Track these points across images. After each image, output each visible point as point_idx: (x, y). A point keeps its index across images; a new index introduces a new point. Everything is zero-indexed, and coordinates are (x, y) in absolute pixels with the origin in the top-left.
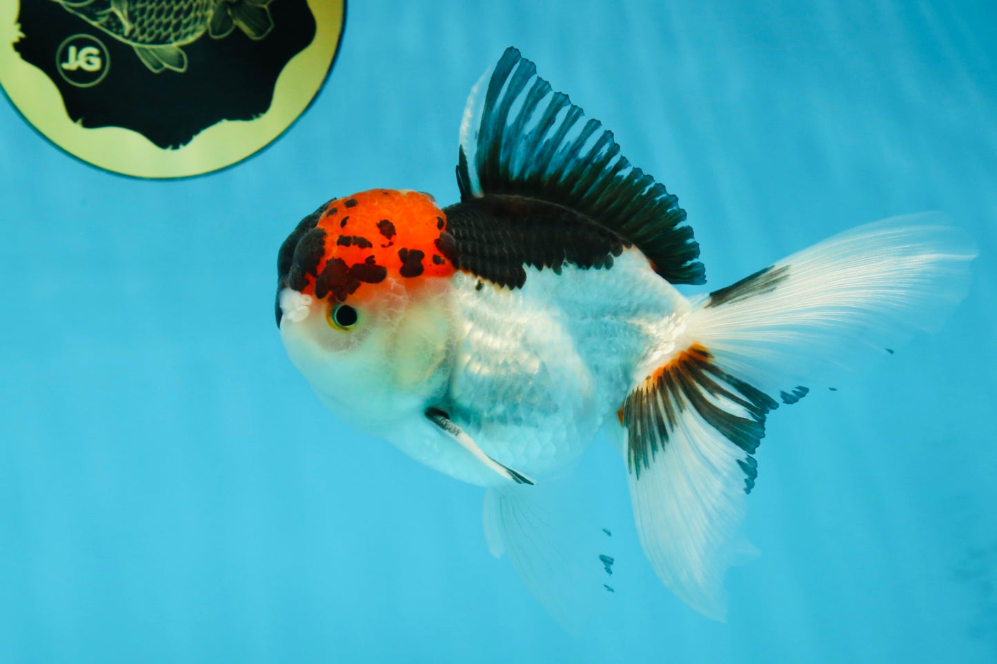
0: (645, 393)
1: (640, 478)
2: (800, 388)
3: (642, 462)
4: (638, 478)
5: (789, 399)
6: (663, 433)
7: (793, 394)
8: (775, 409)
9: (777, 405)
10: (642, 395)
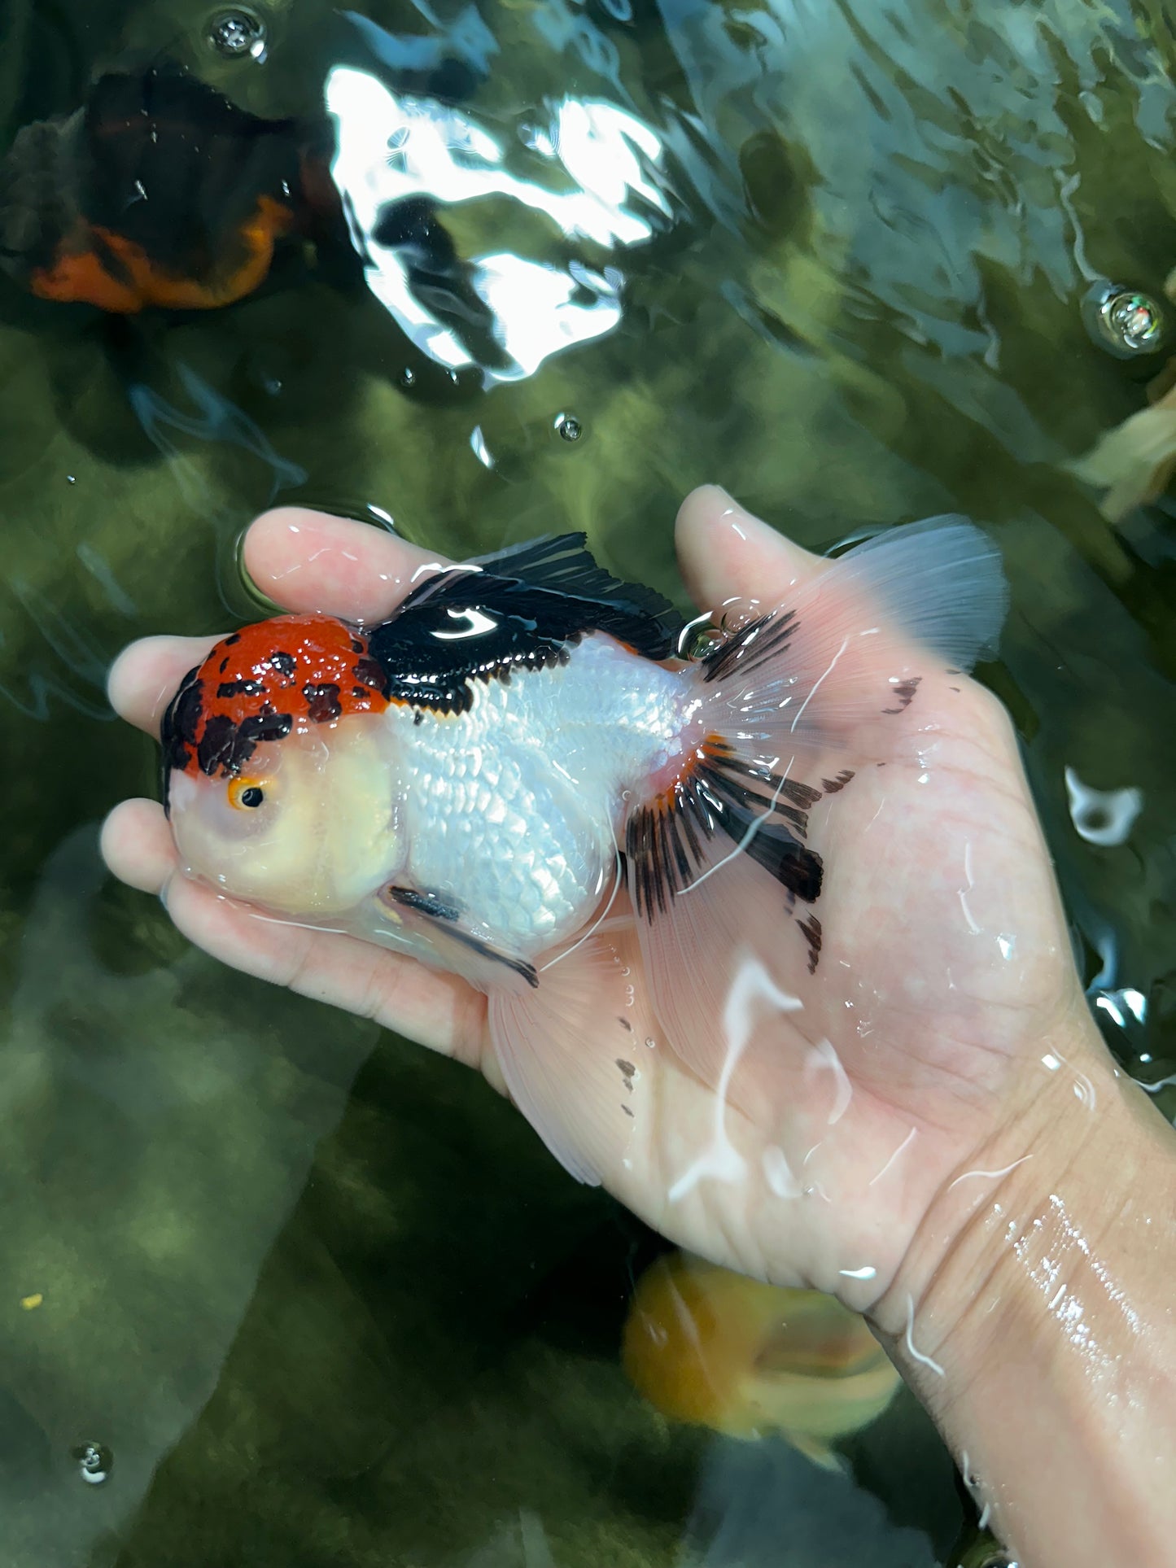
0: (657, 817)
1: (653, 924)
2: (846, 773)
3: (656, 904)
4: (651, 924)
5: (833, 787)
6: (684, 868)
7: (837, 781)
8: (818, 800)
9: (820, 795)
10: (653, 818)
